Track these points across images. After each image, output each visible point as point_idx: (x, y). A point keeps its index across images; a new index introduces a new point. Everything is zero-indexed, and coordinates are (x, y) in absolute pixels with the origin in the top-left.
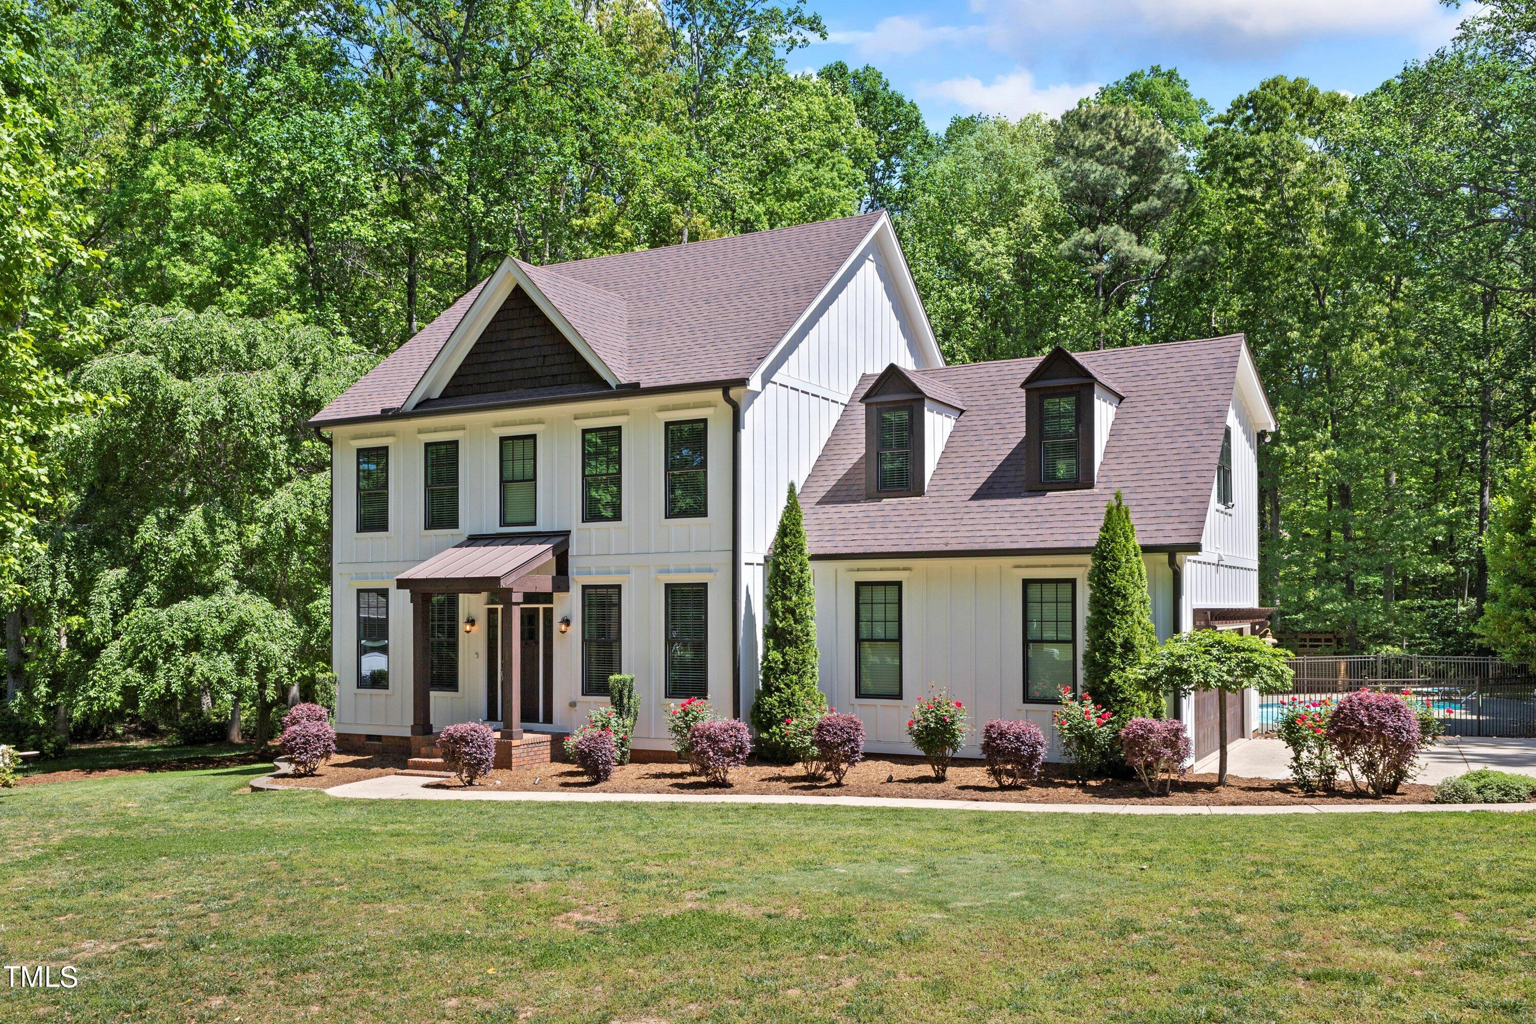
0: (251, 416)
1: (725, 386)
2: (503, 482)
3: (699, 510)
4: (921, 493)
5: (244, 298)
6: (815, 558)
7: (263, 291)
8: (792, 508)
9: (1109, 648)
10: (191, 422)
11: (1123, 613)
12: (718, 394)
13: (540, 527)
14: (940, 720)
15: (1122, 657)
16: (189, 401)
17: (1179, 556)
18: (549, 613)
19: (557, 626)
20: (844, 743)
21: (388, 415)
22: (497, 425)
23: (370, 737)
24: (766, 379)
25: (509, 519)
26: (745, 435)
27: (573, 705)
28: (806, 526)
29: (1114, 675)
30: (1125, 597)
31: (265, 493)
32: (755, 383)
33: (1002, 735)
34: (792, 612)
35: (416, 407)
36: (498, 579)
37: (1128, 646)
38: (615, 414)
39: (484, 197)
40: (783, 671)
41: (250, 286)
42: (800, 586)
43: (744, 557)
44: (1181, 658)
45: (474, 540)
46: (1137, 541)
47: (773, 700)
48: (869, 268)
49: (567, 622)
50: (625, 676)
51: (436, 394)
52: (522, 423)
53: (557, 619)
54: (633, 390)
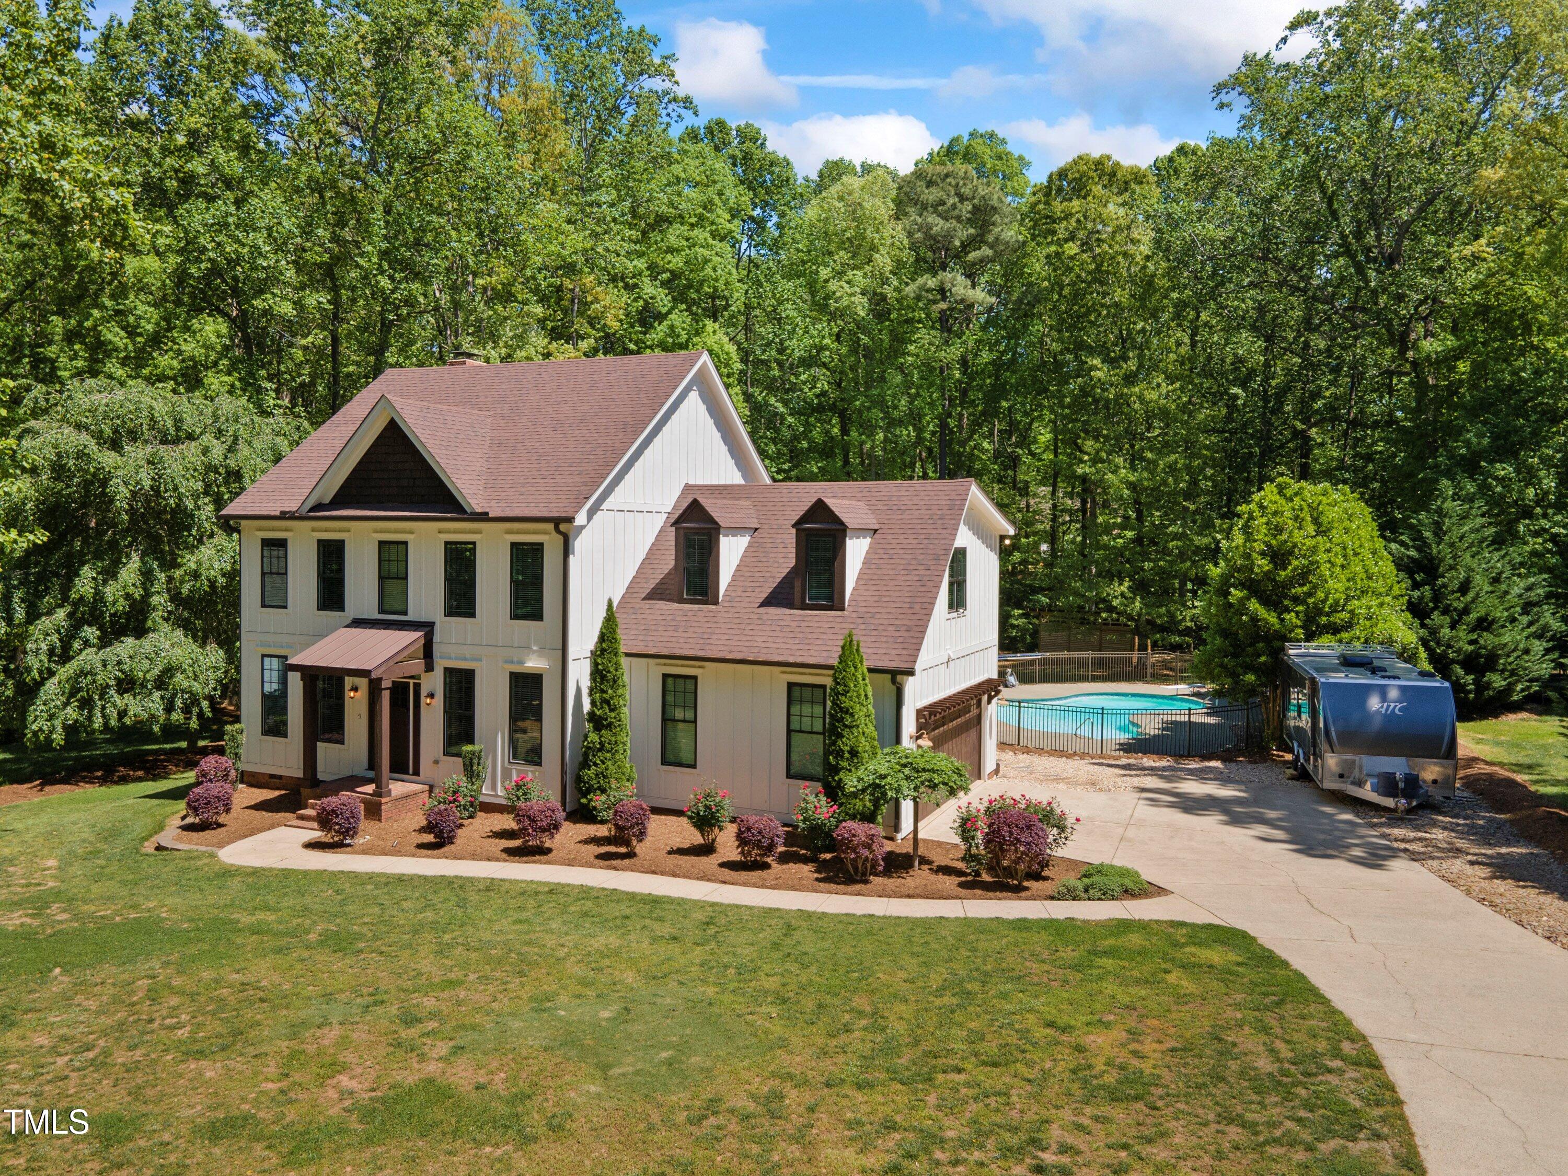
0: (176, 488)
1: (557, 522)
2: (382, 578)
3: (536, 615)
4: (716, 602)
5: (175, 363)
6: (628, 655)
7: (192, 358)
8: (610, 620)
9: (839, 754)
10: (121, 493)
11: (851, 727)
12: (551, 526)
13: (411, 617)
14: (707, 807)
15: (850, 760)
16: (120, 473)
17: (899, 678)
18: (417, 687)
19: (425, 701)
20: (632, 827)
21: (284, 516)
22: (376, 531)
23: (272, 776)
24: (590, 517)
25: (387, 606)
26: (572, 559)
27: (436, 762)
28: (621, 633)
29: (842, 775)
30: (852, 715)
31: (192, 549)
32: (580, 518)
33: (749, 829)
34: (607, 702)
35: (311, 510)
36: (369, 672)
37: (854, 753)
38: (471, 532)
39: (391, 278)
40: (600, 750)
41: (180, 352)
42: (615, 682)
43: (571, 655)
44: (883, 777)
45: (358, 623)
46: (866, 664)
47: (591, 772)
48: (694, 396)
49: (431, 695)
50: (477, 748)
51: (327, 500)
52: (396, 531)
53: (423, 693)
54: (483, 517)
